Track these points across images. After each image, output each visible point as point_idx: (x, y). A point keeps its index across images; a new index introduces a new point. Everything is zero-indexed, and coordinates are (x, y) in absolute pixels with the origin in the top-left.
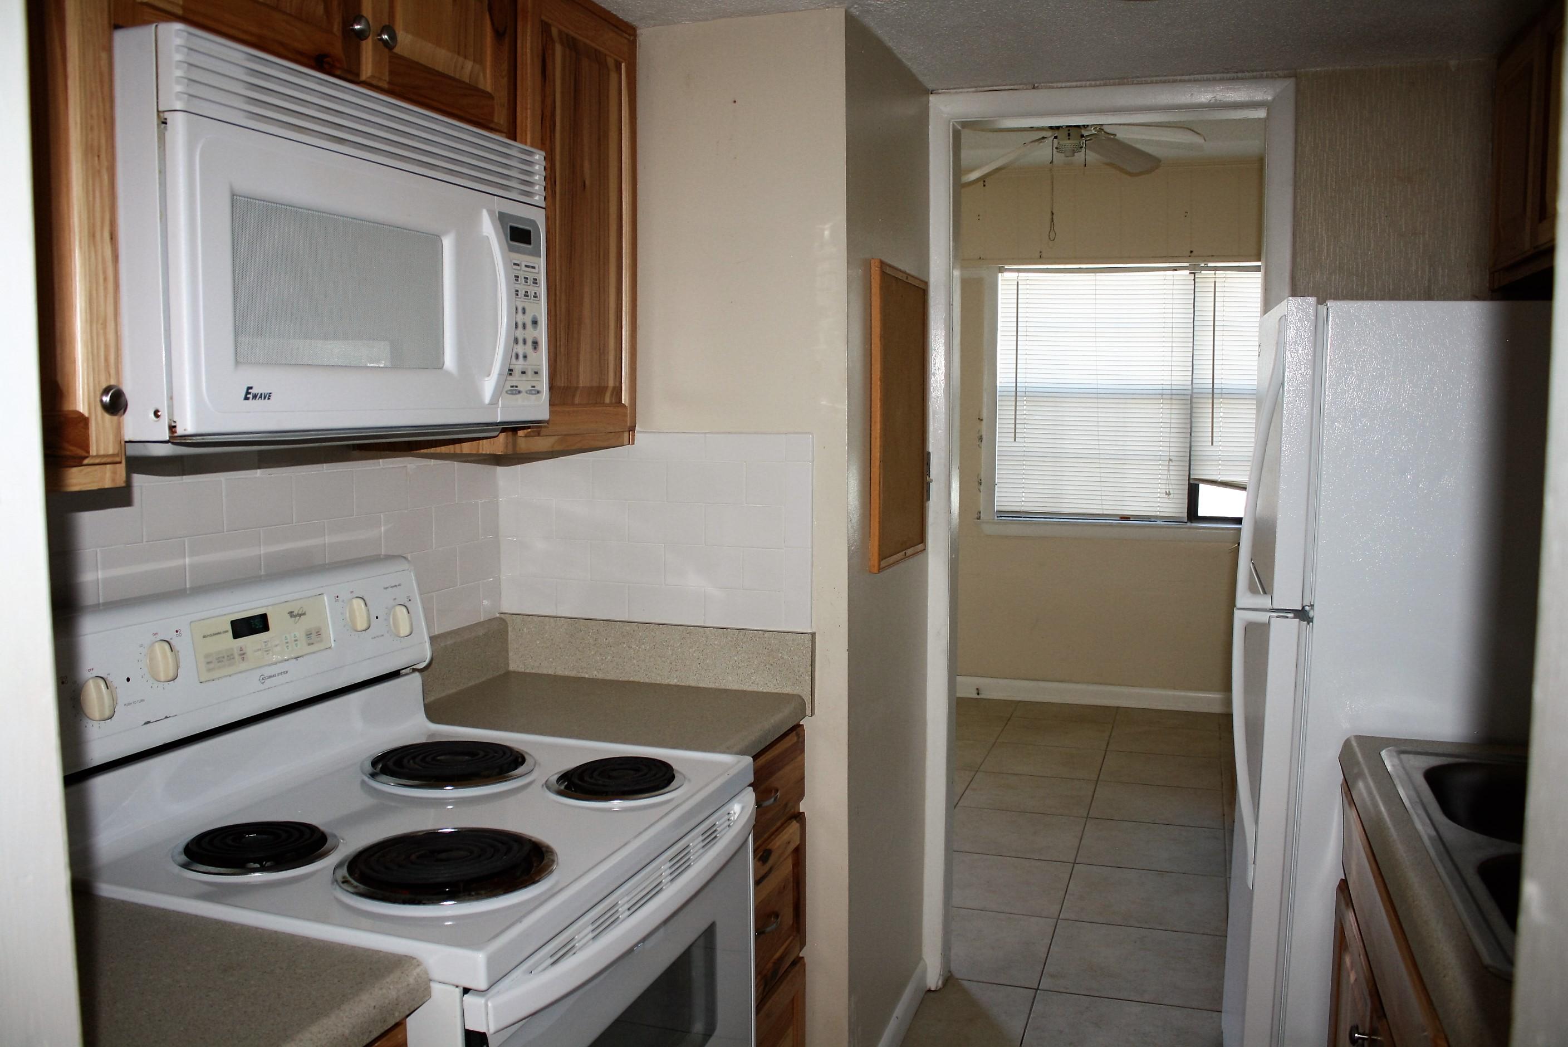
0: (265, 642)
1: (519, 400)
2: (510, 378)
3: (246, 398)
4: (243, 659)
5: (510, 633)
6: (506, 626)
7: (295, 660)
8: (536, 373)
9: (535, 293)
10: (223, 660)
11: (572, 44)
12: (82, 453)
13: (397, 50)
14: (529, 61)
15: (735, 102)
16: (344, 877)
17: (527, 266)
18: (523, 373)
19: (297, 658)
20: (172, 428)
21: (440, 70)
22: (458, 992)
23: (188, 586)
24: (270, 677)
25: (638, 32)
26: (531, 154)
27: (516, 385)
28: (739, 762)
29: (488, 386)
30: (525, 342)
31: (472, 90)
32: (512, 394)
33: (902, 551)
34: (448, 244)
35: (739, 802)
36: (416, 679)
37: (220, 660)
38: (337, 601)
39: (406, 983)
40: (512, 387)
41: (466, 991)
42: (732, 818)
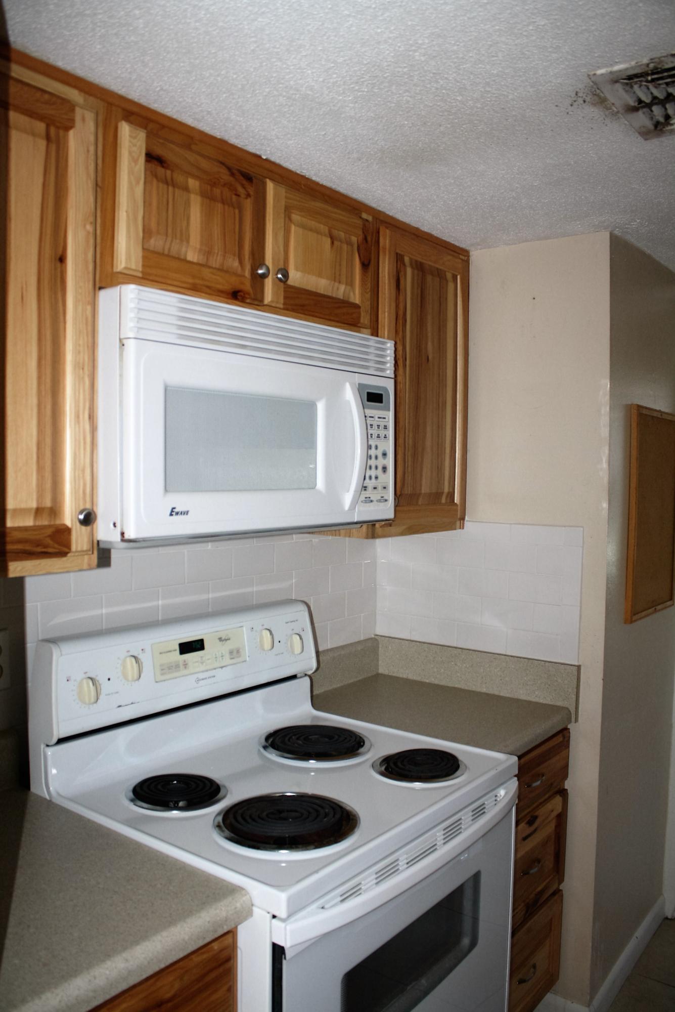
0: (201, 657)
1: (370, 507)
2: (363, 492)
3: (171, 515)
4: (185, 668)
5: (380, 649)
6: (378, 644)
7: (220, 669)
8: (385, 488)
9: (385, 435)
10: (174, 667)
11: (419, 267)
12: (66, 550)
13: (290, 282)
14: (387, 282)
15: (534, 299)
16: (219, 823)
17: (379, 418)
18: (375, 488)
19: (222, 667)
20: (123, 534)
21: (322, 292)
22: (269, 916)
23: (160, 618)
24: (203, 679)
25: (471, 254)
26: (384, 343)
27: (370, 496)
28: (507, 760)
29: (347, 499)
30: (376, 468)
31: (345, 304)
32: (366, 503)
33: (653, 607)
34: (321, 407)
35: (504, 789)
36: (307, 681)
37: (170, 668)
38: (252, 631)
39: (233, 907)
40: (366, 498)
41: (274, 917)
42: (499, 799)
